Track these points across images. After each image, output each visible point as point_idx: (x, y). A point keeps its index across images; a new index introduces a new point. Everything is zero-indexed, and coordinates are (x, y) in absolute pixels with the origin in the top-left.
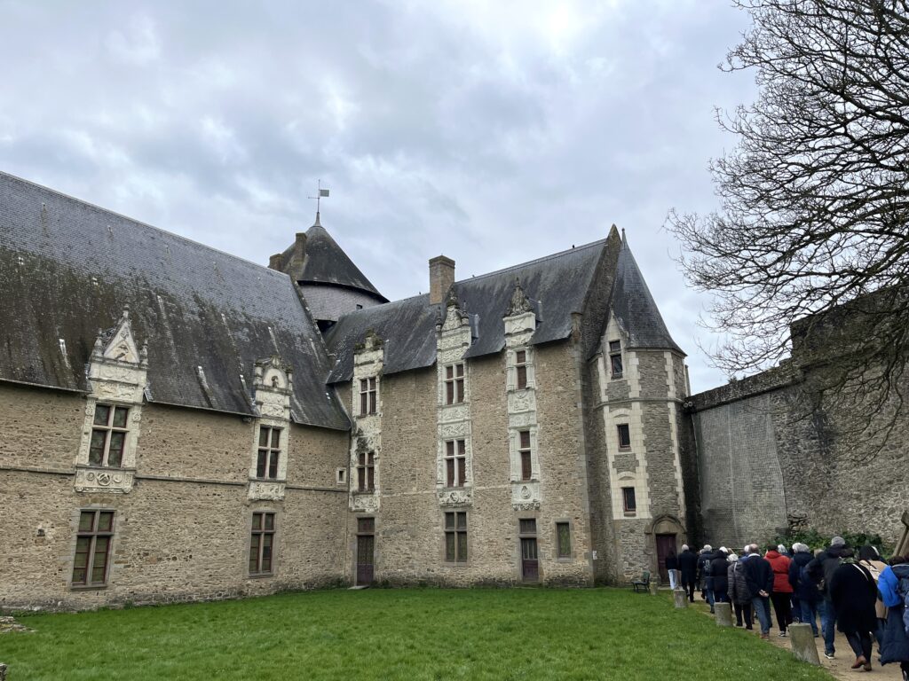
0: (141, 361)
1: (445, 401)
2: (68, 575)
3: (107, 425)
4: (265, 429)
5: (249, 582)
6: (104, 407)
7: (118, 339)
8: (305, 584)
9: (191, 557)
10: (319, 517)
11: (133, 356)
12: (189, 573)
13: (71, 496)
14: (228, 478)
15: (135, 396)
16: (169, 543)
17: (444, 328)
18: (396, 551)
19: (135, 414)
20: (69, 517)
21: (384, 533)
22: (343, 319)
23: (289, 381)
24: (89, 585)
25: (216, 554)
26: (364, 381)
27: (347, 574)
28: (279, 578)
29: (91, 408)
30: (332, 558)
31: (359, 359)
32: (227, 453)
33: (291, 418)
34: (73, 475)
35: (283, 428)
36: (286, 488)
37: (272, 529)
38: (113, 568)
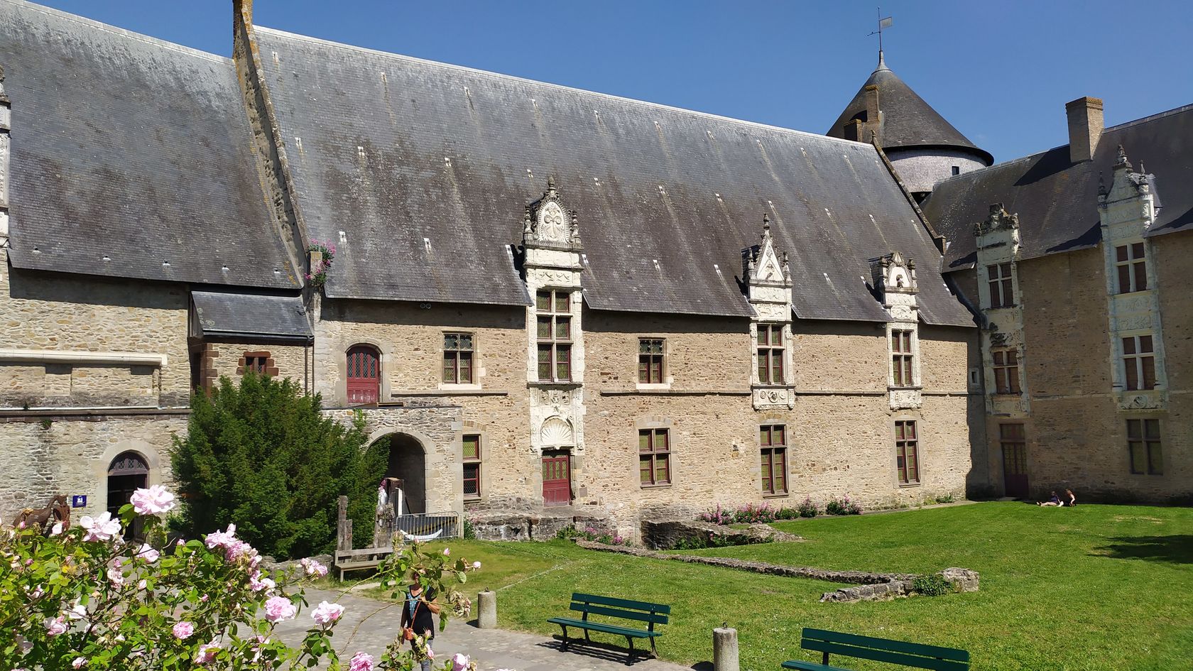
0: (786, 278)
1: (1117, 288)
2: (759, 484)
4: (896, 333)
5: (900, 491)
6: (762, 328)
7: (764, 259)
9: (848, 467)
10: (956, 423)
11: (778, 276)
12: (849, 482)
13: (751, 414)
14: (869, 388)
15: (784, 314)
16: (829, 454)
17: (1110, 199)
18: (1058, 461)
19: (787, 329)
20: (752, 431)
21: (1039, 440)
22: (938, 188)
23: (913, 279)
24: (776, 494)
25: (868, 464)
27: (992, 484)
28: (926, 488)
29: (753, 327)
30: (974, 466)
32: (866, 362)
33: (919, 318)
34: (749, 395)
35: (912, 331)
36: (923, 395)
37: (915, 437)
38: (791, 478)
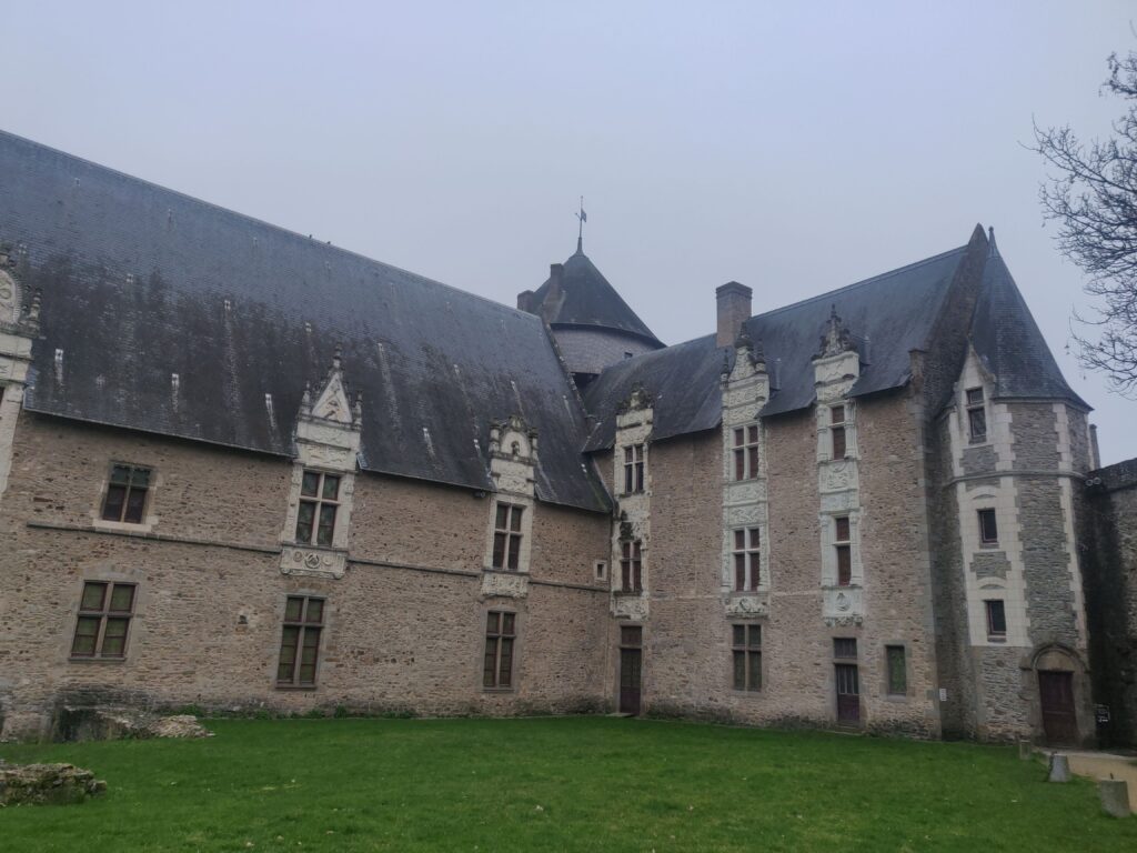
0: (354, 421)
1: (733, 475)
2: (272, 671)
3: (316, 496)
4: (503, 507)
5: (483, 697)
6: (312, 475)
7: (328, 393)
8: (554, 705)
9: (413, 660)
10: (571, 621)
11: (344, 415)
12: (411, 679)
13: (276, 578)
14: (457, 566)
15: (346, 462)
16: (387, 642)
17: (731, 378)
18: (668, 672)
19: (347, 484)
20: (274, 602)
21: (653, 647)
22: (607, 371)
23: (532, 448)
24: (296, 684)
25: (443, 660)
26: (628, 450)
27: (608, 697)
28: (521, 695)
29: (298, 476)
30: (589, 675)
31: (622, 420)
32: (456, 535)
33: (535, 494)
34: (278, 553)
35: (525, 507)
36: (530, 583)
37: (512, 633)
38: (323, 666)
